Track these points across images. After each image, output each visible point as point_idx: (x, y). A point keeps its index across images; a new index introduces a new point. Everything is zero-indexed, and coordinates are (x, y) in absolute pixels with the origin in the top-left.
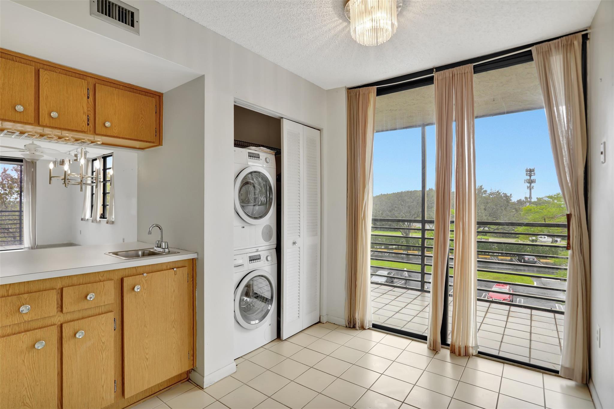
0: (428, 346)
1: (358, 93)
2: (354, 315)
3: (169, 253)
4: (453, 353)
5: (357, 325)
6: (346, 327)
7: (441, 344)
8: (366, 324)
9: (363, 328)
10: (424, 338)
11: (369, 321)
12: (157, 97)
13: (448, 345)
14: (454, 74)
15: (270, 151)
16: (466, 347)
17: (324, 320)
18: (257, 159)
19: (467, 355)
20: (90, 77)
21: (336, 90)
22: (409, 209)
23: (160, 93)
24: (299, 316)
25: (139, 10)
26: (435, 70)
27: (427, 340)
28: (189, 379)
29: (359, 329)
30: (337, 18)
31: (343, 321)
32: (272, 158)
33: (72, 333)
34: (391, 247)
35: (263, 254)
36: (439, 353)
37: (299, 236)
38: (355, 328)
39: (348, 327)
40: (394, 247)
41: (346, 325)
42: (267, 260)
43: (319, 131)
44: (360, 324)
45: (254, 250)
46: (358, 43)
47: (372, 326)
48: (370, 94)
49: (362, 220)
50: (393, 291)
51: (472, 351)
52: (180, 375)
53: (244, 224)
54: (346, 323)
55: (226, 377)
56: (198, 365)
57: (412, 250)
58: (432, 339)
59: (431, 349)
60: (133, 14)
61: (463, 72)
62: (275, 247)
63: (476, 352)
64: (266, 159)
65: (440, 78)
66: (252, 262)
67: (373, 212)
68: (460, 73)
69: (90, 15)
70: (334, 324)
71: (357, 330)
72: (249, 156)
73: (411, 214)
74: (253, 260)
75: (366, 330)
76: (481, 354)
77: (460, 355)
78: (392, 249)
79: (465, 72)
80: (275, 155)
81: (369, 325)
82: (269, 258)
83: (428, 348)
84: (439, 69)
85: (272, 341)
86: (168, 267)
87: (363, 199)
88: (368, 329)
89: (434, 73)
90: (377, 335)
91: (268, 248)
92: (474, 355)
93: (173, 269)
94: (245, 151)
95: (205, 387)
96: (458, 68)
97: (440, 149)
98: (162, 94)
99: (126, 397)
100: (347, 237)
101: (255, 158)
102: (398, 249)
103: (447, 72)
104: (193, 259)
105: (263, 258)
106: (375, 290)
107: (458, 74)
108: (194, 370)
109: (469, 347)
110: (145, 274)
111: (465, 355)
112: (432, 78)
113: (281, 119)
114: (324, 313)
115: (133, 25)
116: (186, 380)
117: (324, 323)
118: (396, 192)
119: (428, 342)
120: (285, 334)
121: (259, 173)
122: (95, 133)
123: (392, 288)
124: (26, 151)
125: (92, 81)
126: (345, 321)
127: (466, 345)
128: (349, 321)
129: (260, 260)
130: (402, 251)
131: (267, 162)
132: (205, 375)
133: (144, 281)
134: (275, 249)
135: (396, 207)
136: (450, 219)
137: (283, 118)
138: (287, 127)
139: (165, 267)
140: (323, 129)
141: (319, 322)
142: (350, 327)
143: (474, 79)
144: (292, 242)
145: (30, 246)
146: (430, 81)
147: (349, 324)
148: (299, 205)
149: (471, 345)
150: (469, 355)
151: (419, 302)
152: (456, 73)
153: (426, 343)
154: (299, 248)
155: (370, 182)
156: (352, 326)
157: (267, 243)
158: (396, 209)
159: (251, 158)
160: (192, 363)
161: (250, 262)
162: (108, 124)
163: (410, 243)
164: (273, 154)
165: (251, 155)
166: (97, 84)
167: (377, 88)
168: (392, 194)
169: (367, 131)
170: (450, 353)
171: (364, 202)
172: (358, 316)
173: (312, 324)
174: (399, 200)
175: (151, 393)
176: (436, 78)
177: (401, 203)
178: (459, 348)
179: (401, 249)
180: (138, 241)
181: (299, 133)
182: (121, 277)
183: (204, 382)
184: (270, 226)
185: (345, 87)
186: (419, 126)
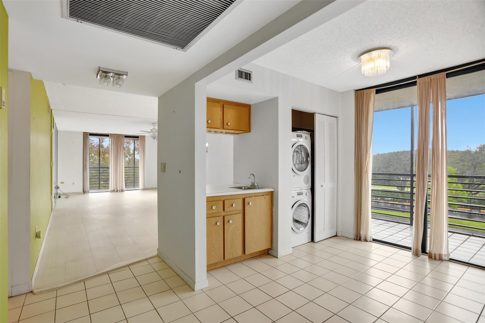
0: (412, 253)
1: (363, 93)
2: (360, 232)
3: (259, 188)
4: (430, 258)
5: (362, 239)
6: (355, 239)
7: (422, 252)
8: (368, 238)
9: (366, 240)
10: (410, 249)
11: (370, 237)
12: (248, 107)
13: (427, 253)
14: (432, 80)
15: (308, 133)
16: (440, 254)
17: (339, 234)
18: (301, 137)
19: (441, 259)
20: (222, 101)
21: (348, 92)
22: (404, 166)
23: (249, 105)
24: (324, 230)
25: (252, 72)
26: (418, 77)
27: (411, 250)
28: (269, 254)
29: (363, 241)
30: (353, 62)
31: (352, 236)
32: (308, 137)
33: (227, 221)
34: (387, 199)
35: (304, 192)
36: (420, 257)
37: (324, 182)
38: (361, 240)
39: (356, 239)
40: (390, 199)
41: (354, 238)
42: (306, 195)
43: (336, 118)
44: (364, 238)
45: (299, 189)
46: (366, 75)
47: (372, 240)
48: (371, 93)
49: (365, 173)
50: (387, 224)
51: (444, 257)
52: (264, 250)
53: (294, 174)
54: (354, 237)
55: (288, 255)
56: (274, 246)
57: (407, 202)
58: (415, 248)
59: (414, 255)
60: (250, 74)
61: (438, 78)
62: (310, 188)
63: (448, 258)
64: (306, 137)
65: (421, 82)
66: (299, 195)
67: (372, 168)
68: (436, 79)
69: (236, 79)
70: (346, 237)
71: (362, 241)
72: (297, 136)
73: (406, 171)
74: (299, 194)
75: (368, 242)
76: (451, 260)
77: (435, 259)
78: (388, 200)
79: (440, 78)
80: (310, 135)
81: (370, 239)
82: (307, 194)
83: (412, 254)
84: (421, 76)
85: (309, 242)
86: (262, 195)
87: (366, 160)
88: (370, 241)
89: (417, 79)
90: (375, 245)
91: (306, 188)
92: (446, 260)
93: (264, 196)
94: (295, 133)
95: (278, 257)
96: (434, 75)
97: (421, 128)
98: (251, 105)
99: (246, 253)
100: (355, 183)
101: (300, 137)
102: (394, 201)
103: (426, 78)
104: (272, 191)
105: (304, 194)
106: (373, 222)
107: (434, 79)
108: (271, 249)
109: (443, 255)
110: (253, 197)
111: (439, 259)
112: (416, 82)
113: (315, 114)
114: (339, 230)
115: (250, 80)
116: (267, 254)
117: (340, 236)
118: (392, 152)
119: (412, 250)
120: (317, 239)
121: (303, 146)
122: (223, 128)
123: (387, 222)
124: (151, 133)
125: (222, 103)
126: (354, 235)
127: (440, 253)
128: (356, 236)
129: (303, 195)
130: (398, 203)
131: (306, 139)
132: (278, 251)
133: (253, 200)
134: (310, 189)
135: (391, 165)
136: (428, 173)
137: (315, 113)
138: (318, 119)
139: (260, 195)
140: (338, 116)
141: (336, 236)
142: (357, 240)
143: (447, 82)
144: (320, 185)
145: (142, 188)
146: (414, 83)
147: (356, 237)
148: (325, 164)
149: (444, 254)
150: (442, 260)
151: (409, 231)
152: (433, 79)
153: (411, 251)
154: (324, 189)
155: (370, 149)
156: (358, 239)
157: (306, 186)
158: (391, 166)
159: (298, 137)
160: (271, 245)
161: (298, 195)
162: (229, 124)
163: (405, 196)
164: (309, 134)
165: (298, 136)
166: (224, 105)
167: (376, 89)
168: (388, 153)
169: (369, 117)
170: (429, 257)
171: (366, 162)
172: (362, 233)
173: (332, 236)
174: (395, 159)
175: (253, 257)
176: (418, 82)
177: (396, 161)
178: (435, 255)
179: (396, 201)
180: (234, 183)
181: (324, 121)
182: (244, 198)
183: (278, 255)
184: (308, 176)
185: (354, 89)
186: (409, 106)
